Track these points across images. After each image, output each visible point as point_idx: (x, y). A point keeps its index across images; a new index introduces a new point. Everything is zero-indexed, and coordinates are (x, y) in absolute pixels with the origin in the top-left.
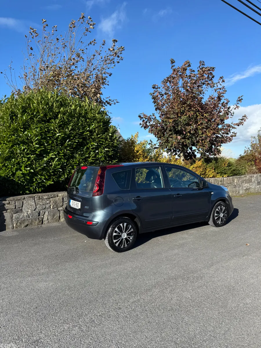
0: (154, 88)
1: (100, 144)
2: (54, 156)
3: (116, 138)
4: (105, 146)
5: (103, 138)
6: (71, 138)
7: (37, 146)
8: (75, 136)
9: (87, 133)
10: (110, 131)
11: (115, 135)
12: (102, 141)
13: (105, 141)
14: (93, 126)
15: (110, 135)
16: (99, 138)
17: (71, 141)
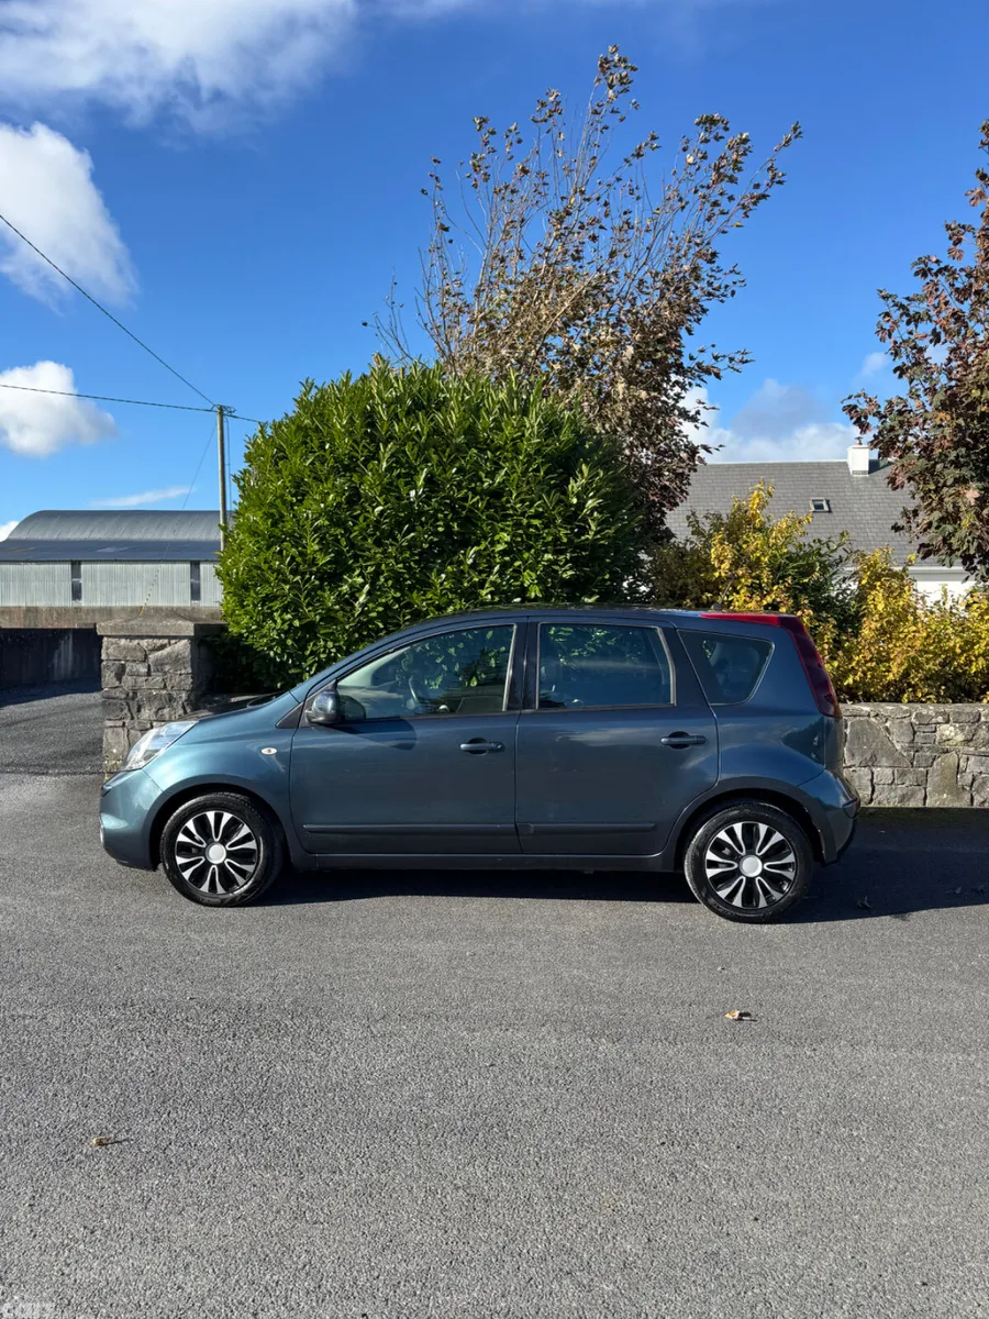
0: (925, 275)
1: (529, 536)
2: (360, 580)
3: (595, 514)
4: (545, 544)
5: (537, 516)
6: (423, 519)
7: (316, 547)
8: (437, 511)
9: (475, 500)
10: (574, 486)
11: (590, 503)
12: (536, 527)
13: (546, 526)
14: (503, 473)
15: (575, 501)
16: (523, 514)
17: (419, 528)
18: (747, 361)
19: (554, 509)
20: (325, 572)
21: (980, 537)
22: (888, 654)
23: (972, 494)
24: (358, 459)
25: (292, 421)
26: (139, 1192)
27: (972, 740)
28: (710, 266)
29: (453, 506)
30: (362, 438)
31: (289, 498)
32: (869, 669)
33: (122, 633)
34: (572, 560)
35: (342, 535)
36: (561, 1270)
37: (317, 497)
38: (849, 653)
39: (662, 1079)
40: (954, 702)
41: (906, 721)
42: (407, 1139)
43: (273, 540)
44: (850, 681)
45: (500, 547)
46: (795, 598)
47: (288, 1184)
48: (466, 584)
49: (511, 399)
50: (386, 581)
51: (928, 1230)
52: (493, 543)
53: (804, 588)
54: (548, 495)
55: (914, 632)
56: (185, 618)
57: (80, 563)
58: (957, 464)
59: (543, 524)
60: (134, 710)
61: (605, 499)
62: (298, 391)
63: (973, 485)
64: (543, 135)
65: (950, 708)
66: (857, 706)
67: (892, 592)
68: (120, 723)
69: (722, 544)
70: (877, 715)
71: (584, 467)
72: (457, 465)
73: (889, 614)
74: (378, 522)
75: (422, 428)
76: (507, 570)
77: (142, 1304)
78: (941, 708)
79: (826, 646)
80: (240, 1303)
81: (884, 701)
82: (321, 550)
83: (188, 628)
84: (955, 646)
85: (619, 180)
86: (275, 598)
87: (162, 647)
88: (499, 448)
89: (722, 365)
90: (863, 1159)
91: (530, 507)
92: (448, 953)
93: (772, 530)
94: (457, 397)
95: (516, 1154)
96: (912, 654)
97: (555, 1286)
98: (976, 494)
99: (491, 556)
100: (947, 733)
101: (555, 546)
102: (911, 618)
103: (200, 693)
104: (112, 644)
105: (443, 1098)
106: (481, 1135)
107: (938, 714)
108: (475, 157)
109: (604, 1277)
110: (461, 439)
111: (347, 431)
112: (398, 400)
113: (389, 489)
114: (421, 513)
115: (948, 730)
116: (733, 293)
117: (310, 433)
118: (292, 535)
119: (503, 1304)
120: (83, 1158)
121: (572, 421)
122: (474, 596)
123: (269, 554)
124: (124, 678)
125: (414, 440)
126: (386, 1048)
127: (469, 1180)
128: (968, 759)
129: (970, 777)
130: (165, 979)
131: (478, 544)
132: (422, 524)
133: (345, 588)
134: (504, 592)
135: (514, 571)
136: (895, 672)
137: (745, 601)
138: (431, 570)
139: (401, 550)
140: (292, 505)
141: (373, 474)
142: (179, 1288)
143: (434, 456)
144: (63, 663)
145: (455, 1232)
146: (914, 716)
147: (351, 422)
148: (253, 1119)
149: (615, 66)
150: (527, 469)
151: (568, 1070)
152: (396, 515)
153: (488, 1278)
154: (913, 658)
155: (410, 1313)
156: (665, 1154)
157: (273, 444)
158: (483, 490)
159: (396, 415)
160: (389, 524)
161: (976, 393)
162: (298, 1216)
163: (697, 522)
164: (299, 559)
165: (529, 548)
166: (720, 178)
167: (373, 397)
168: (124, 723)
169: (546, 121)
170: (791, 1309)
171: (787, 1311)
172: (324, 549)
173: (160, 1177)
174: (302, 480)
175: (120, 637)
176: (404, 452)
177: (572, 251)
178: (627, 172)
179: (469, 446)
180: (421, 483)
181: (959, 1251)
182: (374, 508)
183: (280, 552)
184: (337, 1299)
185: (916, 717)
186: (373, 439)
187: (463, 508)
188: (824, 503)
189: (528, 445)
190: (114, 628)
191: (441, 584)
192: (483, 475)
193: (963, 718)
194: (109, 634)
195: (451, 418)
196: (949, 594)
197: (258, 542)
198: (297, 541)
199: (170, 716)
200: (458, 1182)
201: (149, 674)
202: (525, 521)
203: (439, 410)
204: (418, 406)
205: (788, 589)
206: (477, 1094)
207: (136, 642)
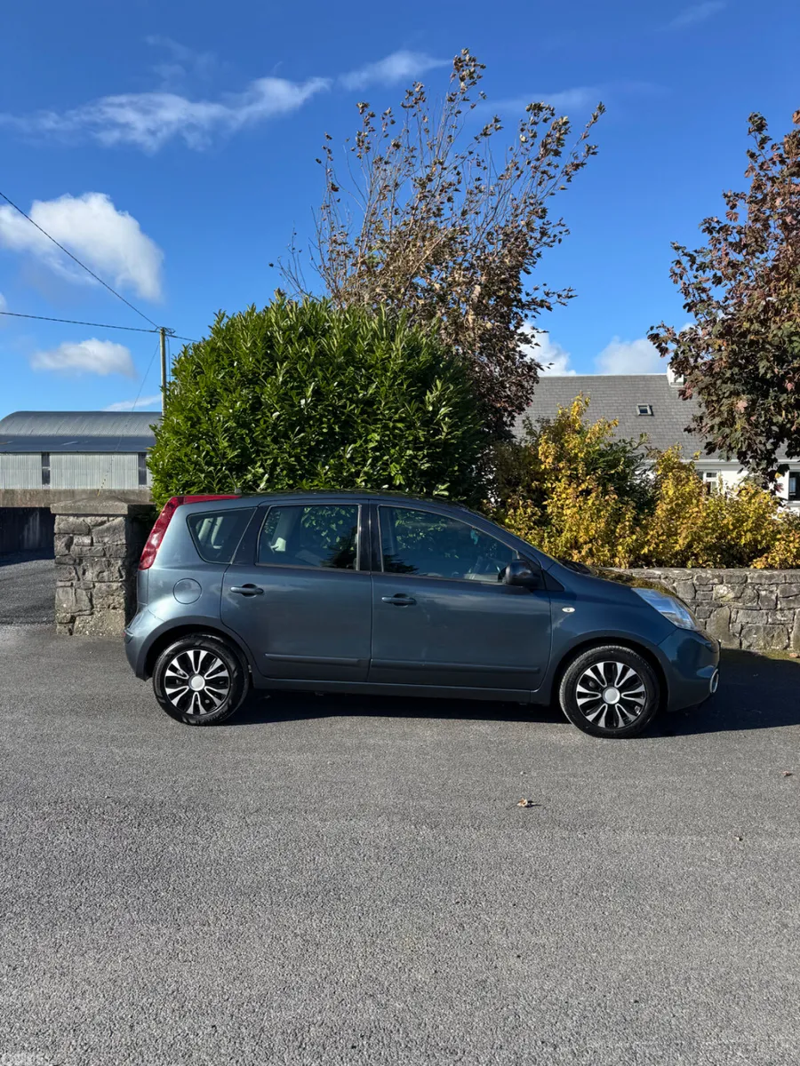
0: (710, 232)
1: (395, 436)
2: (261, 470)
3: (447, 419)
4: (408, 443)
5: (401, 420)
6: (311, 422)
7: (226, 444)
8: (322, 416)
9: (352, 407)
10: (430, 397)
11: (443, 411)
12: (400, 429)
13: (408, 428)
14: (374, 386)
15: (431, 408)
16: (390, 419)
17: (308, 430)
18: (571, 297)
19: (414, 415)
20: (234, 464)
21: (749, 438)
22: (676, 529)
23: (742, 404)
24: (259, 375)
25: (208, 343)
26: (53, 940)
27: (740, 597)
28: (542, 221)
29: (335, 412)
30: (263, 358)
31: (205, 405)
32: (661, 542)
33: (71, 512)
34: (428, 455)
35: (247, 435)
36: (366, 993)
37: (227, 404)
38: (645, 528)
39: (465, 856)
40: (727, 568)
41: (689, 582)
42: (263, 900)
43: (192, 438)
44: (645, 550)
45: (372, 445)
46: (604, 486)
47: (168, 934)
48: (345, 474)
49: (381, 328)
50: (282, 471)
51: (646, 964)
52: (367, 442)
53: (611, 478)
54: (410, 403)
55: (697, 512)
56: (120, 500)
57: (48, 454)
58: (732, 380)
59: (406, 426)
60: (80, 573)
61: (454, 408)
62: (213, 321)
63: (744, 397)
64: (411, 118)
65: (724, 572)
66: (651, 571)
67: (681, 481)
68: (69, 584)
69: (547, 443)
70: (667, 577)
71: (438, 382)
72: (338, 379)
73: (677, 499)
74: (275, 424)
75: (310, 351)
76: (377, 462)
77: (47, 1019)
78: (717, 572)
79: (627, 523)
80: (121, 1018)
81: (672, 566)
82: (229, 446)
83: (123, 508)
84: (728, 523)
85: (471, 153)
86: (193, 484)
87: (103, 523)
88: (371, 366)
89: (552, 300)
90: (607, 913)
91: (396, 413)
92: (313, 763)
93: (588, 432)
94: (338, 326)
95: (345, 911)
96: (695, 530)
97: (360, 1005)
98: (745, 405)
99: (365, 451)
100: (722, 591)
101: (415, 444)
102: (694, 501)
103: (132, 559)
104: (63, 520)
105: (295, 870)
106: (320, 897)
107: (714, 577)
108: (359, 135)
109: (397, 998)
110: (341, 359)
111: (250, 352)
112: (291, 328)
113: (284, 398)
114: (310, 417)
115: (722, 590)
116: (560, 241)
117: (222, 353)
118: (207, 434)
119: (319, 1018)
120: (12, 915)
121: (429, 346)
122: (351, 484)
123: (188, 450)
124: (72, 547)
125: (303, 360)
126: (256, 834)
127: (306, 931)
128: (738, 612)
129: (740, 626)
130: (90, 783)
131: (355, 442)
132: (310, 426)
133: (249, 476)
134: (375, 480)
135: (383, 463)
136: (681, 543)
137: (565, 488)
138: (317, 462)
139: (294, 446)
140: (207, 410)
141: (272, 387)
142: (76, 1008)
143: (319, 372)
144: (31, 536)
145: (290, 967)
146: (695, 578)
147: (254, 343)
148: (146, 887)
149: (467, 65)
150: (394, 383)
151: (394, 849)
152: (289, 419)
153: (310, 1000)
154: (695, 533)
155: (248, 1025)
156: (458, 910)
157: (193, 363)
158: (358, 399)
159: (291, 339)
160: (284, 426)
161: (746, 325)
162: (173, 956)
163: (531, 424)
164: (212, 454)
165: (394, 446)
166: (547, 152)
167: (272, 326)
168: (72, 584)
169: (413, 107)
170: (534, 1020)
171: (530, 1022)
172: (232, 446)
173: (71, 929)
174: (215, 390)
175: (69, 515)
176: (296, 369)
177: (434, 209)
178: (477, 148)
179: (348, 363)
180: (309, 393)
181: (667, 978)
182: (272, 413)
183: (198, 448)
184: (195, 1015)
185: (697, 579)
186: (272, 359)
187: (343, 414)
188: (648, 408)
189: (394, 364)
190: (64, 508)
191: (326, 474)
192: (359, 388)
193: (733, 581)
194: (60, 512)
195: (333, 343)
196: (724, 483)
197: (180, 439)
198: (211, 438)
199: (109, 578)
200: (298, 931)
201: (92, 544)
202: (391, 424)
203: (324, 336)
204: (307, 332)
205: (598, 479)
206: (321, 868)
207: (82, 519)
